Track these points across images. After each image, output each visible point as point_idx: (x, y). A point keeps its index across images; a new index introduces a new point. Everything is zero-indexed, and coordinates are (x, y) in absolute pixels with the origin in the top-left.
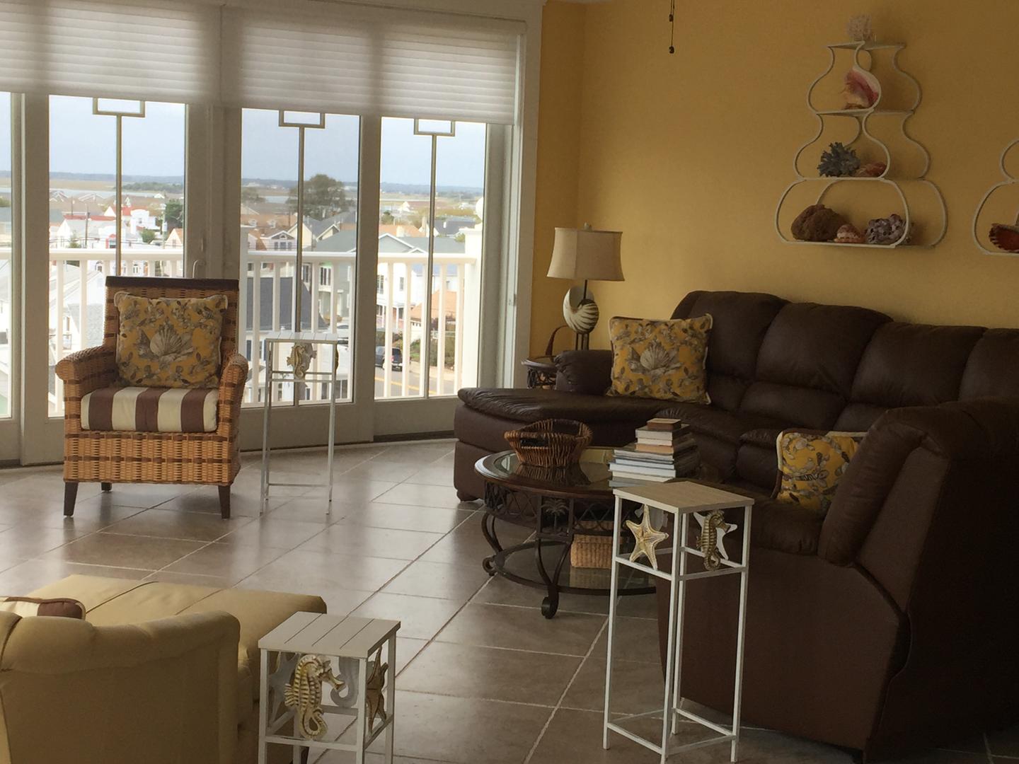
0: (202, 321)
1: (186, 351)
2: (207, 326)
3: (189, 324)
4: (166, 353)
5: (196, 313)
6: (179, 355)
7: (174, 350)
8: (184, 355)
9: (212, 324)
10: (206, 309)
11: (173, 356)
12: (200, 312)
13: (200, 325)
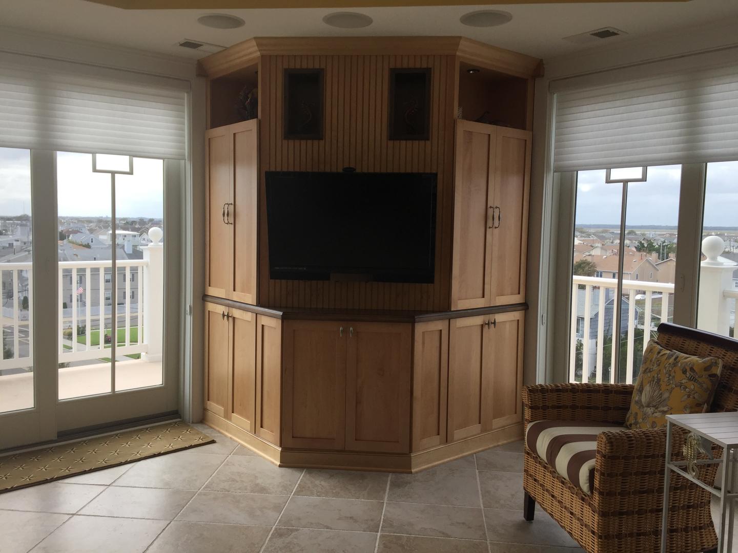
0: (684, 381)
1: (662, 409)
2: (687, 388)
3: (671, 382)
4: (648, 406)
5: (681, 372)
6: (656, 410)
7: (654, 404)
8: (659, 412)
9: (692, 387)
10: (692, 369)
11: (652, 409)
12: (684, 372)
13: (680, 385)
